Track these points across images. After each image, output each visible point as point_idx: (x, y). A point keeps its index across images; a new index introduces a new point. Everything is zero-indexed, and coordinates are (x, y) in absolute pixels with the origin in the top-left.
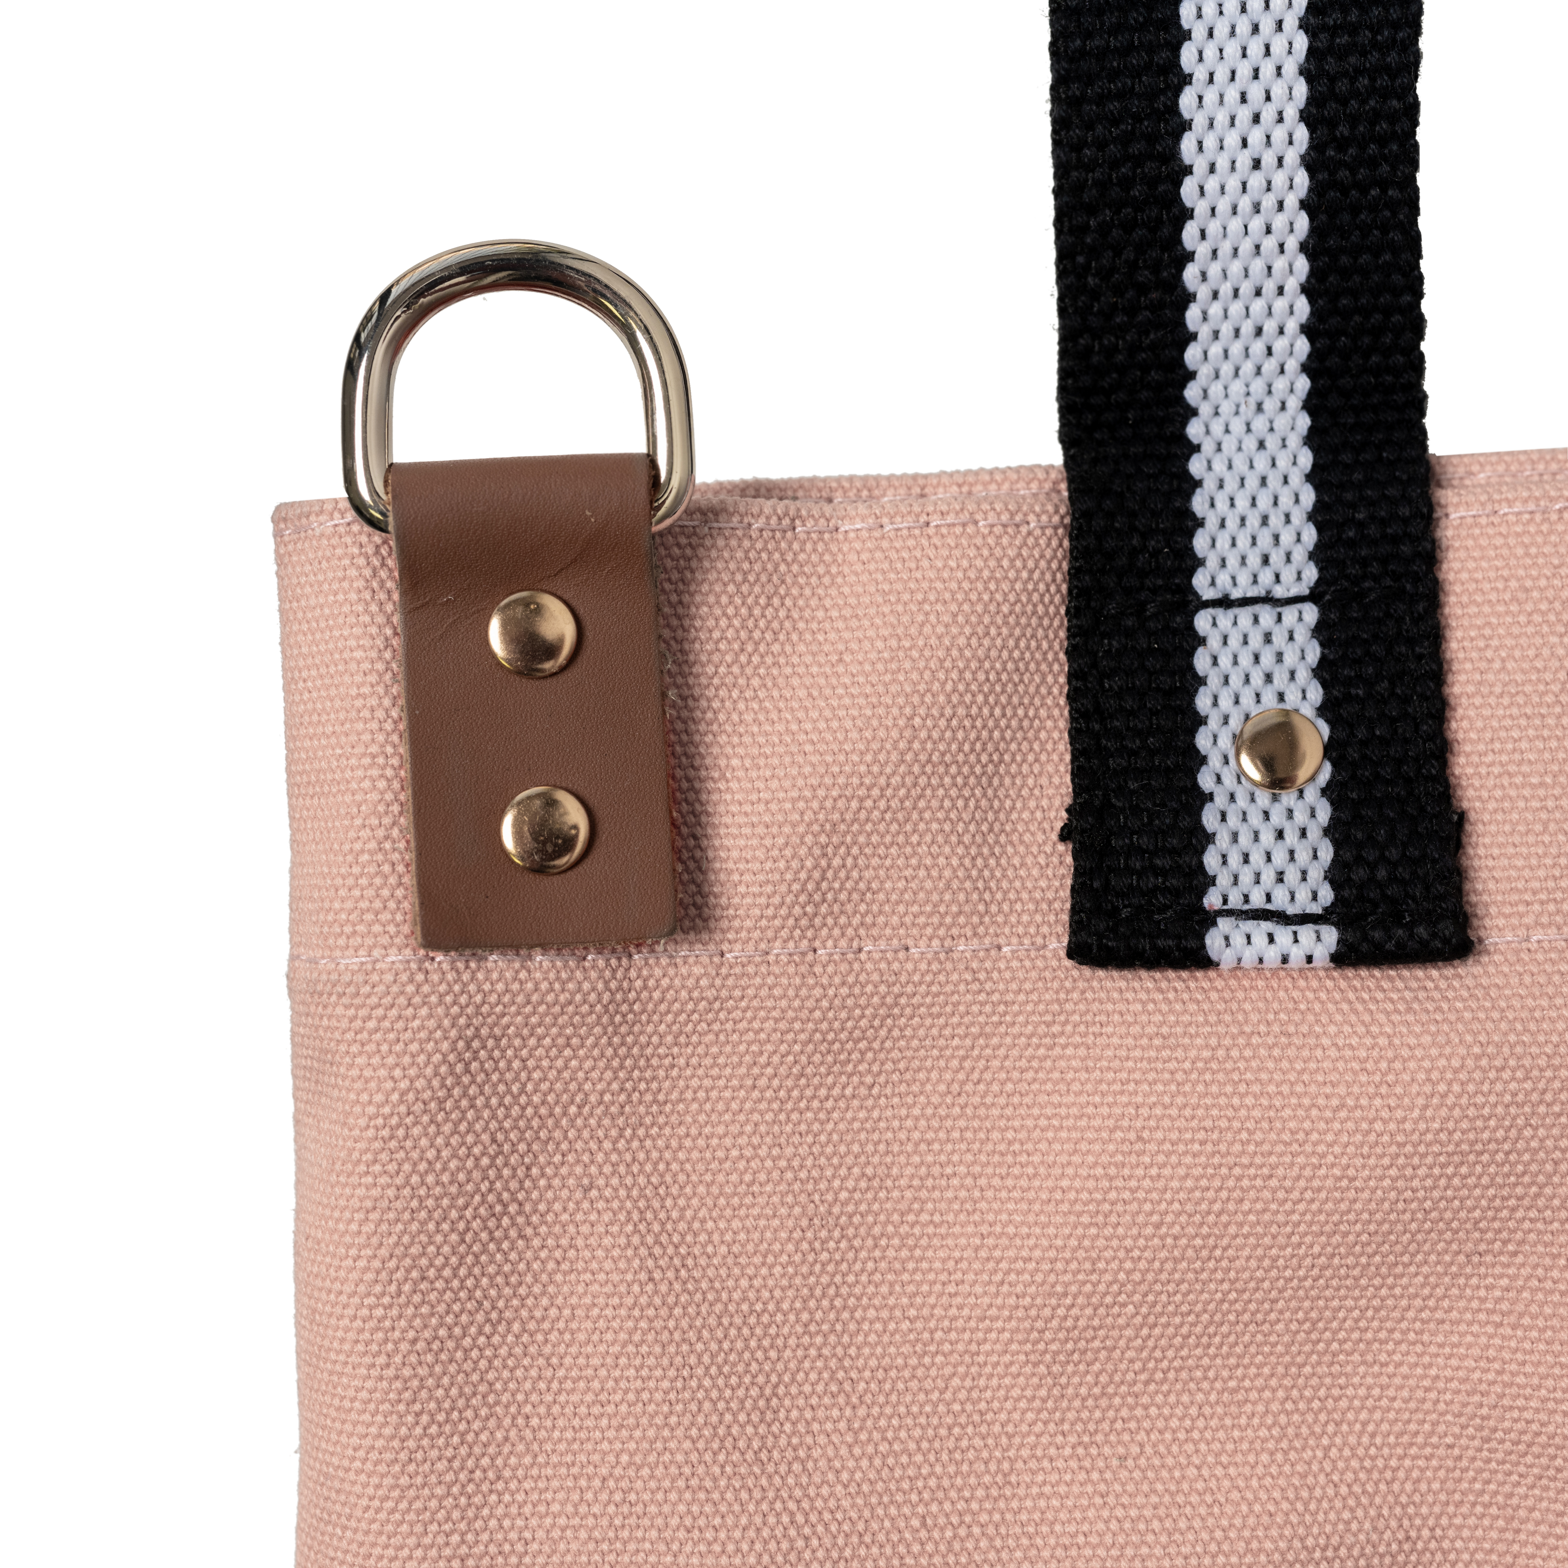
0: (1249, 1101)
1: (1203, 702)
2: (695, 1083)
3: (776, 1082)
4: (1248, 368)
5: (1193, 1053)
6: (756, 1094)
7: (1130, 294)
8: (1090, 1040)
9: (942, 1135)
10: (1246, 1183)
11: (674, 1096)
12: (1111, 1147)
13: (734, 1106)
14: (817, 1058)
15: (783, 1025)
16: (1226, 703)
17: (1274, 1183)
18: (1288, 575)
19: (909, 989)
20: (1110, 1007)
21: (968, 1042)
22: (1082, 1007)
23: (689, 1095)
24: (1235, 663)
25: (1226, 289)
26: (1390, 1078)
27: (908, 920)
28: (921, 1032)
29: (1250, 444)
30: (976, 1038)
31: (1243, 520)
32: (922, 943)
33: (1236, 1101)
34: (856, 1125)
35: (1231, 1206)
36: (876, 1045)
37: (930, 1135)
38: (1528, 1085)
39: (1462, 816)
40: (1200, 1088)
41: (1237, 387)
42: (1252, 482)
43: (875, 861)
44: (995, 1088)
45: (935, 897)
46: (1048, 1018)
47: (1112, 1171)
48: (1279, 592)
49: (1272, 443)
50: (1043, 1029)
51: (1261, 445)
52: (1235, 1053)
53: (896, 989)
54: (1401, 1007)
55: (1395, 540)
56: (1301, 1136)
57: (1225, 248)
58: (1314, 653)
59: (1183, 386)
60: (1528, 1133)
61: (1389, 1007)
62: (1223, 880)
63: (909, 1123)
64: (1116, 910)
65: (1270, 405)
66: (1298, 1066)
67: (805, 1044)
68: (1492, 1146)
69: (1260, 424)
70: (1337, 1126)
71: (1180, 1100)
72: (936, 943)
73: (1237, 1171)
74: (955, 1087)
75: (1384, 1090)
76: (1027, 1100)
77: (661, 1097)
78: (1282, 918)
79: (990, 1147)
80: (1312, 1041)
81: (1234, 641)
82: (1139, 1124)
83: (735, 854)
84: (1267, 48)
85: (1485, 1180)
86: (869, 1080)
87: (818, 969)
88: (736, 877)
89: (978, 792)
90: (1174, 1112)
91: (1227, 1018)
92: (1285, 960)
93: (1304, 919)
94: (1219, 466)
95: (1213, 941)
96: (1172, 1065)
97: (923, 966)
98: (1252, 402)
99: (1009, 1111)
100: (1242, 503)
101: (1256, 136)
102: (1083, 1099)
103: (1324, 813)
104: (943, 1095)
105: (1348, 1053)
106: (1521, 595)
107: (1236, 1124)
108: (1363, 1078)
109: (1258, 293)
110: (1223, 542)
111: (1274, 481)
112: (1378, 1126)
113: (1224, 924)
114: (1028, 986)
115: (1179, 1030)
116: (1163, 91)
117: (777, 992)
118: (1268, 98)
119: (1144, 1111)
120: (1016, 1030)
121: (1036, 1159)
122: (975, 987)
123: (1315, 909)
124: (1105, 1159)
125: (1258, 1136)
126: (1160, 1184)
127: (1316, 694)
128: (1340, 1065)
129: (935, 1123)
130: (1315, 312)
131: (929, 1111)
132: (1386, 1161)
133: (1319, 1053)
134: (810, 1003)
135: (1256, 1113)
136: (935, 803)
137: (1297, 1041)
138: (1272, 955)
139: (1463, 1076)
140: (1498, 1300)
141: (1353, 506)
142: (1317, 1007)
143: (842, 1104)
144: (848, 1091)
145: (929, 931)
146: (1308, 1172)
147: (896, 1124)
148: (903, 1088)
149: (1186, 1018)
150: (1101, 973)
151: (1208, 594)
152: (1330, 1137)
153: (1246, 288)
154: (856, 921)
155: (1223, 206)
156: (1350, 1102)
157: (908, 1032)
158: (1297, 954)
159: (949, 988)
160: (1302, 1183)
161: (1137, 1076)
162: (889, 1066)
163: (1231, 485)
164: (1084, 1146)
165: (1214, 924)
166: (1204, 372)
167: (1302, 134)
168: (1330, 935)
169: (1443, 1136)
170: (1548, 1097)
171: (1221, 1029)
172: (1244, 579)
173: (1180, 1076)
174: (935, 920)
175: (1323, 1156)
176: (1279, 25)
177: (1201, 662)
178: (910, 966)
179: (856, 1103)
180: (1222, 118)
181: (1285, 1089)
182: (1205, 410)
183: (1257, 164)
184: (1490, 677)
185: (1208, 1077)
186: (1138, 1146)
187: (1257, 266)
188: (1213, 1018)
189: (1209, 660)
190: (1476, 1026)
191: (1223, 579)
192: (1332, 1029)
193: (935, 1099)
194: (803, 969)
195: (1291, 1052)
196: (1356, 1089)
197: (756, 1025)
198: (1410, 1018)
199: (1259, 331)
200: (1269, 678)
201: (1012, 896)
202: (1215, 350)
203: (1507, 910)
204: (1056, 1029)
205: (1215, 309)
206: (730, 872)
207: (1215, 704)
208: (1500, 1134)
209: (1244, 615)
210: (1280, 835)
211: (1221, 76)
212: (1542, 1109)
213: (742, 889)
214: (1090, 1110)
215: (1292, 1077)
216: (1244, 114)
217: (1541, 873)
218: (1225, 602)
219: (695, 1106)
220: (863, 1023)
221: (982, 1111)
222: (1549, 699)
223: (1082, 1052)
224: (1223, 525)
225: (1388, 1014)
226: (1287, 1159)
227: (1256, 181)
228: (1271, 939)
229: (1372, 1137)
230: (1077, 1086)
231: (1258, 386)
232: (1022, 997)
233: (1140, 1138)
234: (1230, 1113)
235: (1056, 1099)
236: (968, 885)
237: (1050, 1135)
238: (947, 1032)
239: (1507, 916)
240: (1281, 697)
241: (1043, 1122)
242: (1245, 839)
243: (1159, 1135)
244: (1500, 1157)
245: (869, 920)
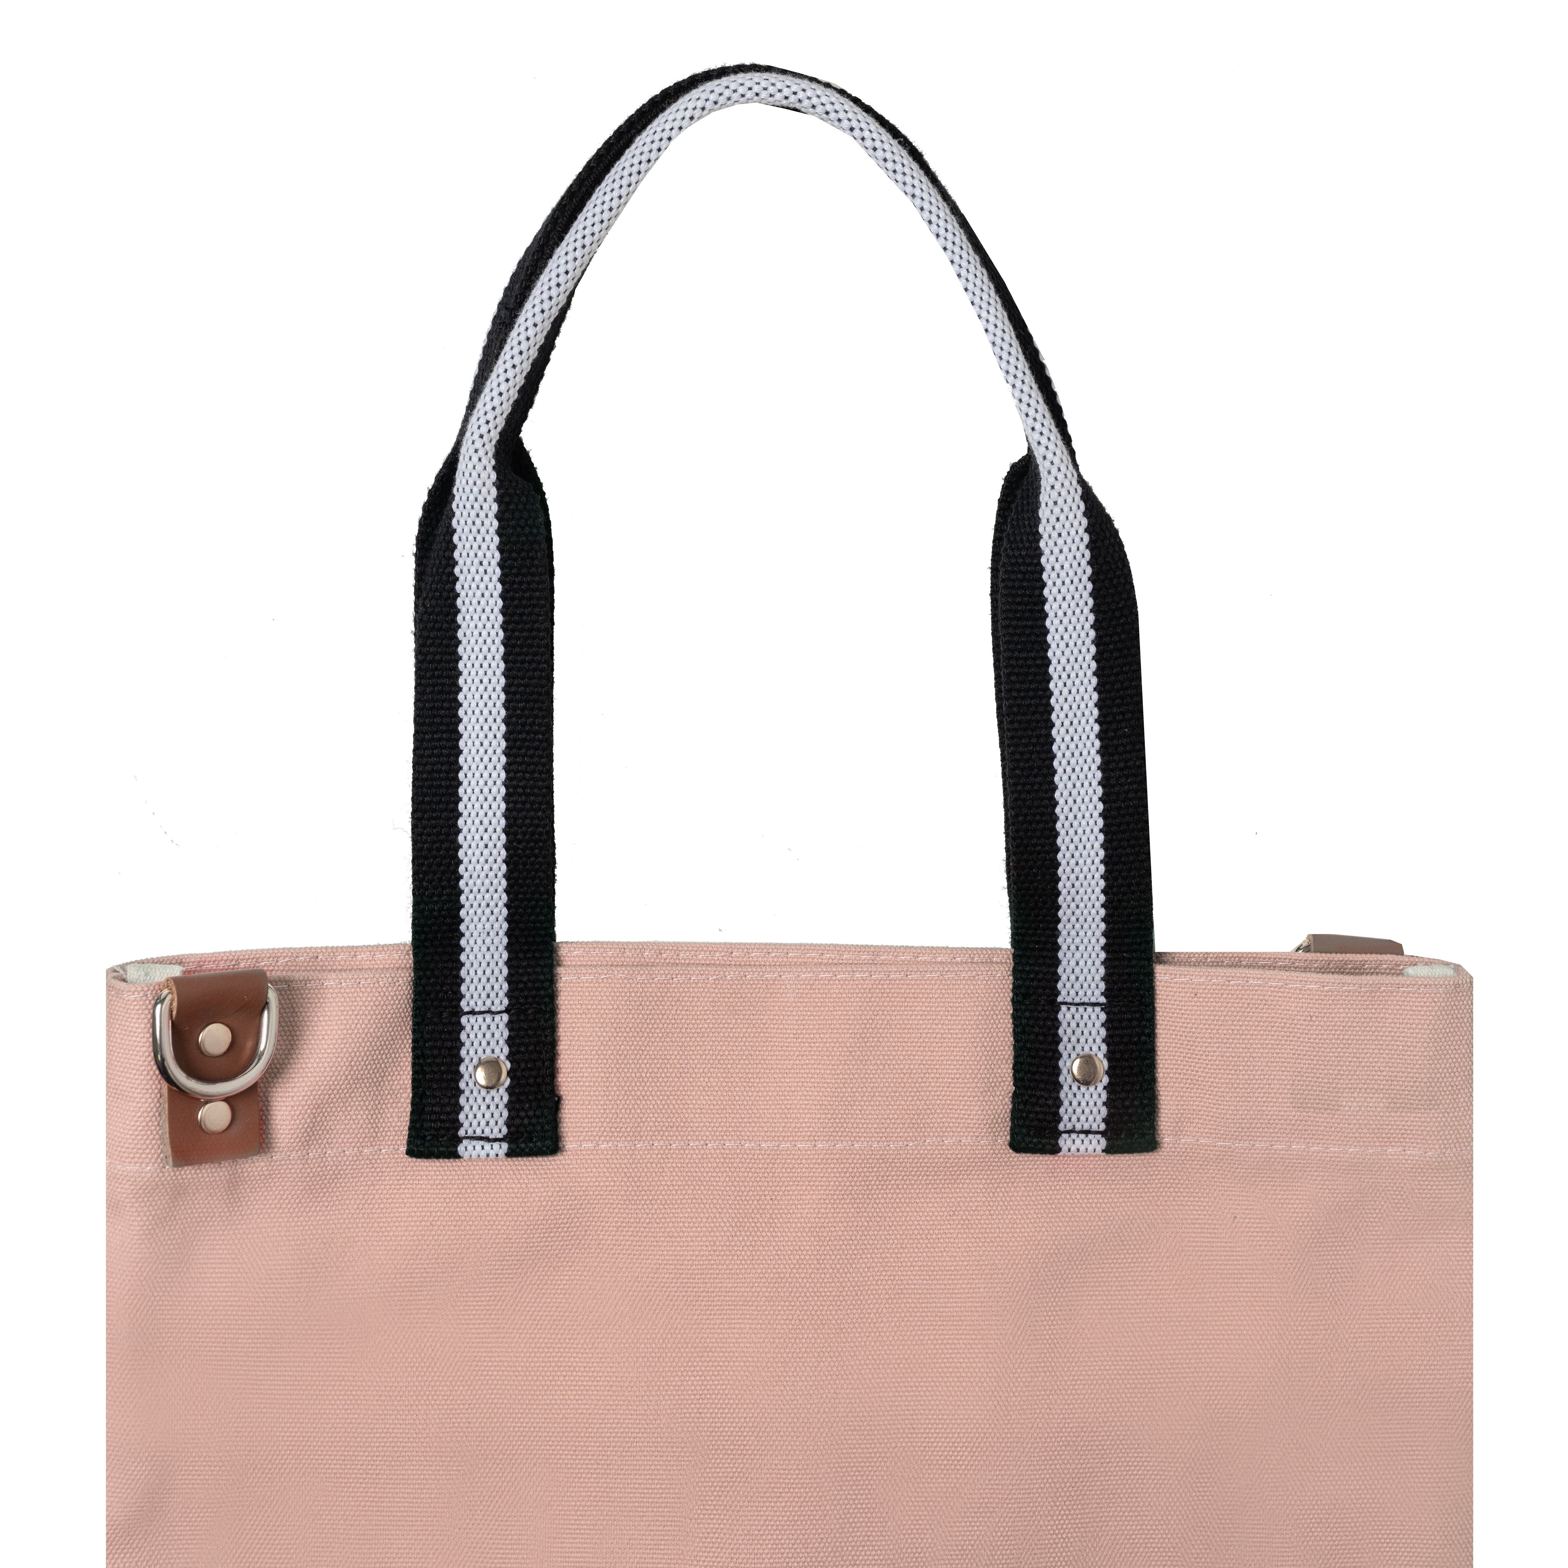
0: (473, 1209)
1: (463, 1053)
2: (257, 1206)
3: (289, 1206)
4: (484, 919)
5: (453, 1191)
6: (281, 1211)
7: (439, 889)
8: (414, 1186)
9: (354, 1225)
10: (471, 1241)
11: (248, 1212)
12: (420, 1228)
13: (272, 1216)
14: (306, 1196)
15: (294, 1184)
16: (472, 1052)
17: (481, 1241)
18: (497, 1002)
19: (344, 1167)
20: (422, 1173)
21: (367, 1188)
22: (412, 1173)
23: (254, 1212)
24: (476, 1037)
25: (475, 889)
26: (526, 1200)
27: (345, 1140)
28: (348, 1184)
29: (484, 949)
30: (369, 1186)
31: (480, 979)
32: (351, 1149)
33: (468, 1209)
34: (320, 1222)
35: (465, 1251)
36: (330, 1190)
37: (350, 1226)
38: (576, 1202)
39: (560, 1099)
40: (455, 1204)
41: (480, 926)
42: (484, 964)
43: (333, 1118)
44: (377, 1206)
45: (356, 1131)
46: (398, 1178)
47: (420, 1237)
48: (493, 1009)
49: (492, 949)
50: (396, 1182)
51: (488, 949)
52: (469, 1191)
53: (339, 1168)
54: (532, 1172)
55: (538, 989)
56: (492, 1223)
57: (475, 875)
58: (506, 1034)
59: (459, 925)
60: (575, 1220)
61: (528, 1172)
62: (466, 1124)
63: (342, 1221)
64: (425, 1136)
65: (492, 933)
66: (492, 1195)
67: (302, 1191)
68: (562, 1225)
69: (488, 941)
70: (505, 1218)
71: (447, 1209)
72: (356, 1149)
73: (468, 1237)
74: (361, 1206)
75: (523, 1204)
76: (389, 1210)
77: (243, 1213)
78: (487, 1139)
79: (373, 1229)
80: (498, 1186)
81: (476, 1028)
82: (431, 1219)
83: (279, 1117)
84: (490, 806)
85: (560, 1239)
86: (326, 1204)
87: (309, 1161)
88: (279, 1127)
89: (375, 1089)
90: (445, 1214)
91: (467, 1177)
92: (488, 1155)
93: (496, 1140)
94: (472, 957)
95: (461, 1149)
96: (445, 1196)
97: (350, 1158)
98: (486, 931)
99: (381, 1215)
100: (480, 972)
101: (486, 837)
102: (410, 1210)
103: (506, 1098)
104: (356, 1210)
105: (511, 1190)
106: (586, 1011)
107: (468, 1218)
108: (516, 1200)
109: (488, 891)
110: (472, 988)
111: (493, 964)
112: (520, 1218)
113: (465, 1142)
114: (391, 1165)
115: (448, 1182)
116: (451, 818)
117: (292, 1171)
118: (491, 824)
119: (434, 1214)
120: (385, 1183)
121: (391, 1234)
122: (370, 1166)
123: (500, 1136)
124: (417, 1233)
125: (476, 1223)
126: (438, 1243)
127: (506, 1050)
128: (508, 1195)
129: (352, 1221)
130: (510, 900)
131: (350, 1216)
132: (523, 1232)
133: (500, 1190)
134: (306, 1175)
135: (476, 1214)
136: (358, 1094)
137: (492, 1186)
138: (483, 1154)
139: (552, 1199)
140: (565, 1285)
141: (522, 975)
142: (501, 1172)
143: (315, 1214)
144: (318, 1209)
145: (353, 1144)
146: (494, 1237)
147: (336, 1221)
148: (340, 1207)
149: (451, 1177)
150: (419, 1160)
151: (466, 1009)
152: (502, 1223)
153: (483, 889)
154: (325, 1141)
155: (474, 860)
156: (510, 1209)
157: (343, 1185)
158: (492, 1153)
159: (360, 1167)
160: (492, 1241)
161: (431, 1200)
162: (335, 1198)
163: (476, 965)
164: (410, 1228)
165: (461, 1142)
166: (467, 920)
167: (503, 837)
168: (505, 1146)
169: (544, 1222)
170: (583, 1206)
171: (464, 1182)
172: (480, 1003)
173: (447, 1200)
174: (356, 1140)
175: (500, 1230)
176: (495, 799)
177: (463, 1036)
178: (345, 1158)
179: (320, 1213)
180: (473, 829)
181: (487, 1204)
182: (467, 934)
183: (486, 846)
184: (574, 1043)
185: (458, 1200)
186: (431, 1228)
187: (487, 882)
188: (461, 1177)
189: (466, 1036)
190: (558, 1180)
191: (472, 1003)
192: (506, 1181)
193: (353, 1211)
194: (303, 1162)
195: (490, 1190)
196: (513, 1204)
197: (283, 1184)
198: (535, 1177)
199: (488, 905)
200: (488, 1043)
201: (386, 1129)
202: (471, 912)
203: (574, 1134)
204: (401, 1182)
205: (471, 897)
206: (277, 1125)
207: (468, 1053)
208: (565, 1221)
209: (480, 1018)
210: (488, 1107)
211: (473, 814)
212: (581, 1211)
213: (281, 1131)
214: (413, 1214)
215: (490, 1200)
216: (482, 829)
217: (586, 1120)
218: (473, 1012)
219: (256, 1216)
220: (326, 1181)
221: (371, 1216)
222: (594, 1052)
223: (411, 1191)
224: (472, 982)
225: (527, 1175)
226: (487, 1232)
227: (486, 852)
228: (483, 1148)
229: (518, 1223)
230: (408, 1205)
231: (488, 926)
232: (388, 1170)
233: (431, 1224)
234: (466, 1214)
235: (400, 1210)
236: (369, 1126)
237: (397, 1224)
238: (359, 1184)
239: (574, 1137)
240: (493, 1051)
241: (395, 1219)
242: (475, 1108)
243: (439, 1223)
244: (565, 1229)
245: (330, 1141)
